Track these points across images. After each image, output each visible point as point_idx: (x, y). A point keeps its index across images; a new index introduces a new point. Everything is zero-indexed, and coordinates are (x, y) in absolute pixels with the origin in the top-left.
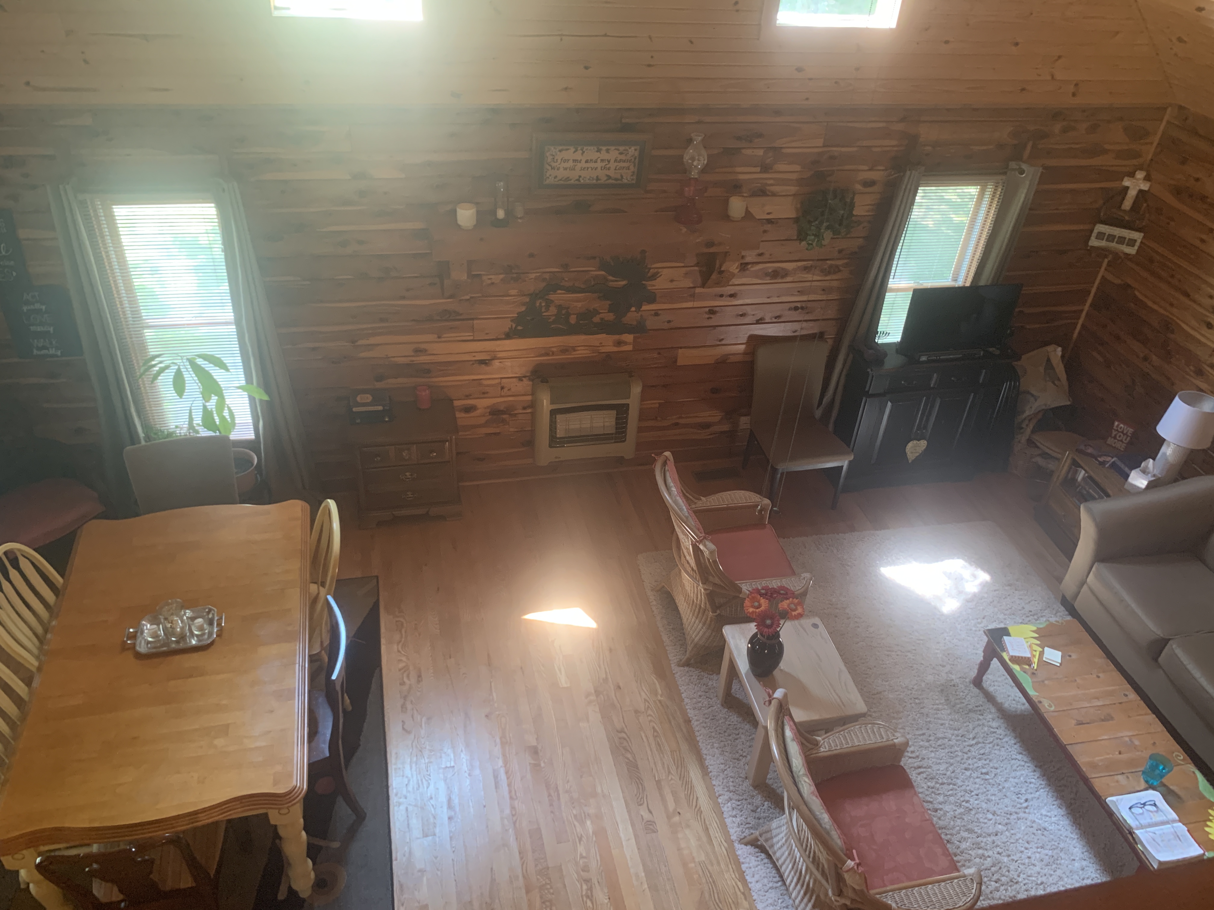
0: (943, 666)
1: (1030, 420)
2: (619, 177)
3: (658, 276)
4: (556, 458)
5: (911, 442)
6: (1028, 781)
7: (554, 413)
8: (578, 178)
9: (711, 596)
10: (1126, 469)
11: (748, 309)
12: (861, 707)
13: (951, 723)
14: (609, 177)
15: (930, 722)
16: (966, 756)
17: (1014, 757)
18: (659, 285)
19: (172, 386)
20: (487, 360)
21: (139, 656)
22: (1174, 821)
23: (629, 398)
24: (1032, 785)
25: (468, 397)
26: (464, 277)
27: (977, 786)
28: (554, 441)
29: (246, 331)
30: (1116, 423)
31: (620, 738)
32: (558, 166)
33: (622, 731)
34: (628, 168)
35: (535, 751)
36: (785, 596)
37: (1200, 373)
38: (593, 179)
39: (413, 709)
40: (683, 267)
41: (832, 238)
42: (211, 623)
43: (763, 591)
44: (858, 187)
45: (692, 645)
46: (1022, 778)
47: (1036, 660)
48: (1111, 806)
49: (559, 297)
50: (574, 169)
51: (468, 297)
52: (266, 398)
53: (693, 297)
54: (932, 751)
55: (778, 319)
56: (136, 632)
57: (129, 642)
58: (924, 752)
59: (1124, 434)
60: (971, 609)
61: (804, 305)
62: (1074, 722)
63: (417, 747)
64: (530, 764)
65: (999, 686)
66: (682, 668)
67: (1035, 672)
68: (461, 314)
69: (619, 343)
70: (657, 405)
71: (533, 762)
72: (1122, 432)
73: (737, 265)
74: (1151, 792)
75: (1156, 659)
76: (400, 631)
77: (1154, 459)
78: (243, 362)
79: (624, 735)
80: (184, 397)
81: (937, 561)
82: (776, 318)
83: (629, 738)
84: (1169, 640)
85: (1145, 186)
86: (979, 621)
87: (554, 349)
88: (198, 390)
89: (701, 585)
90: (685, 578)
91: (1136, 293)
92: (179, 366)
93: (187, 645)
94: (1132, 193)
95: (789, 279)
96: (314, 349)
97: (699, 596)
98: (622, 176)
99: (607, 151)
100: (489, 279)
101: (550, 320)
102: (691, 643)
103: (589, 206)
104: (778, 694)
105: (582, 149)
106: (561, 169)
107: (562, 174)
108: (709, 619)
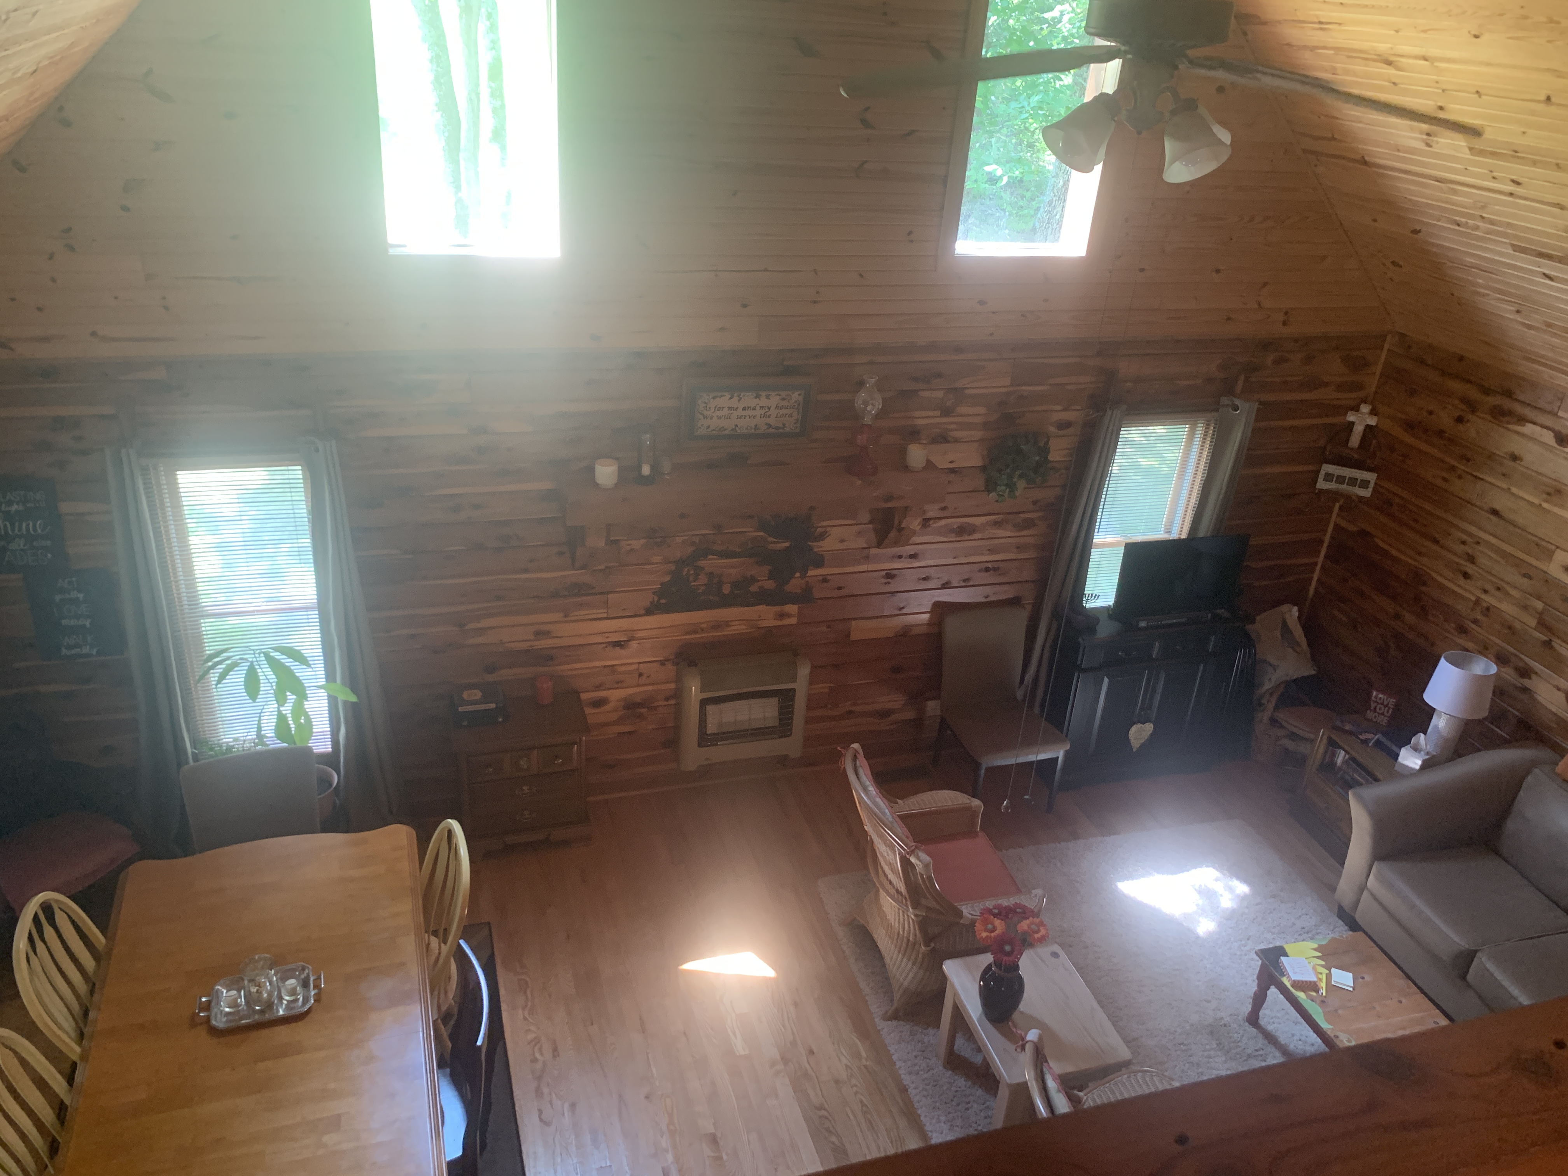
0: (1209, 1002)
1: (1271, 694)
2: (781, 425)
3: (826, 535)
4: (707, 760)
5: (1134, 726)
7: (705, 703)
8: (733, 427)
9: (923, 924)
10: (1394, 748)
11: (932, 572)
12: (1123, 1053)
14: (769, 426)
18: (827, 546)
19: (243, 688)
20: (621, 641)
21: (215, 1032)
23: (795, 681)
25: (598, 688)
26: (602, 544)
28: (705, 739)
29: (331, 616)
30: (1374, 693)
31: (820, 1117)
32: (712, 415)
33: (821, 1108)
34: (791, 416)
35: (714, 1140)
36: (1022, 915)
37: (1462, 630)
38: (751, 428)
39: (550, 1094)
40: (855, 524)
41: (1025, 488)
42: (305, 984)
43: (995, 911)
44: (1052, 429)
45: (900, 992)
47: (1323, 985)
49: (711, 563)
50: (730, 418)
51: (602, 567)
52: (354, 699)
53: (867, 558)
55: (966, 583)
56: (209, 1003)
57: (202, 1014)
60: (1231, 928)
61: (996, 565)
63: (560, 1143)
64: (709, 1157)
65: (1280, 1024)
66: (889, 1022)
67: (1324, 999)
68: (593, 588)
69: (782, 616)
70: (828, 690)
71: (713, 1154)
72: (1382, 704)
73: (918, 521)
75: (1463, 978)
76: (525, 992)
77: (1425, 733)
78: (325, 655)
79: (823, 1113)
80: (257, 700)
81: (1183, 872)
82: (964, 581)
83: (832, 1116)
84: (1476, 951)
85: (1372, 421)
86: (1243, 942)
87: (703, 626)
88: (272, 691)
89: (911, 910)
90: (888, 904)
91: (1377, 540)
92: (252, 662)
93: (276, 1015)
94: (1359, 429)
95: (977, 536)
96: (413, 636)
97: (906, 925)
98: (784, 425)
99: (768, 397)
100: (628, 545)
101: (699, 591)
102: (899, 990)
103: (747, 458)
104: (1033, 1036)
105: (738, 396)
106: (715, 418)
107: (715, 423)
108: (920, 956)
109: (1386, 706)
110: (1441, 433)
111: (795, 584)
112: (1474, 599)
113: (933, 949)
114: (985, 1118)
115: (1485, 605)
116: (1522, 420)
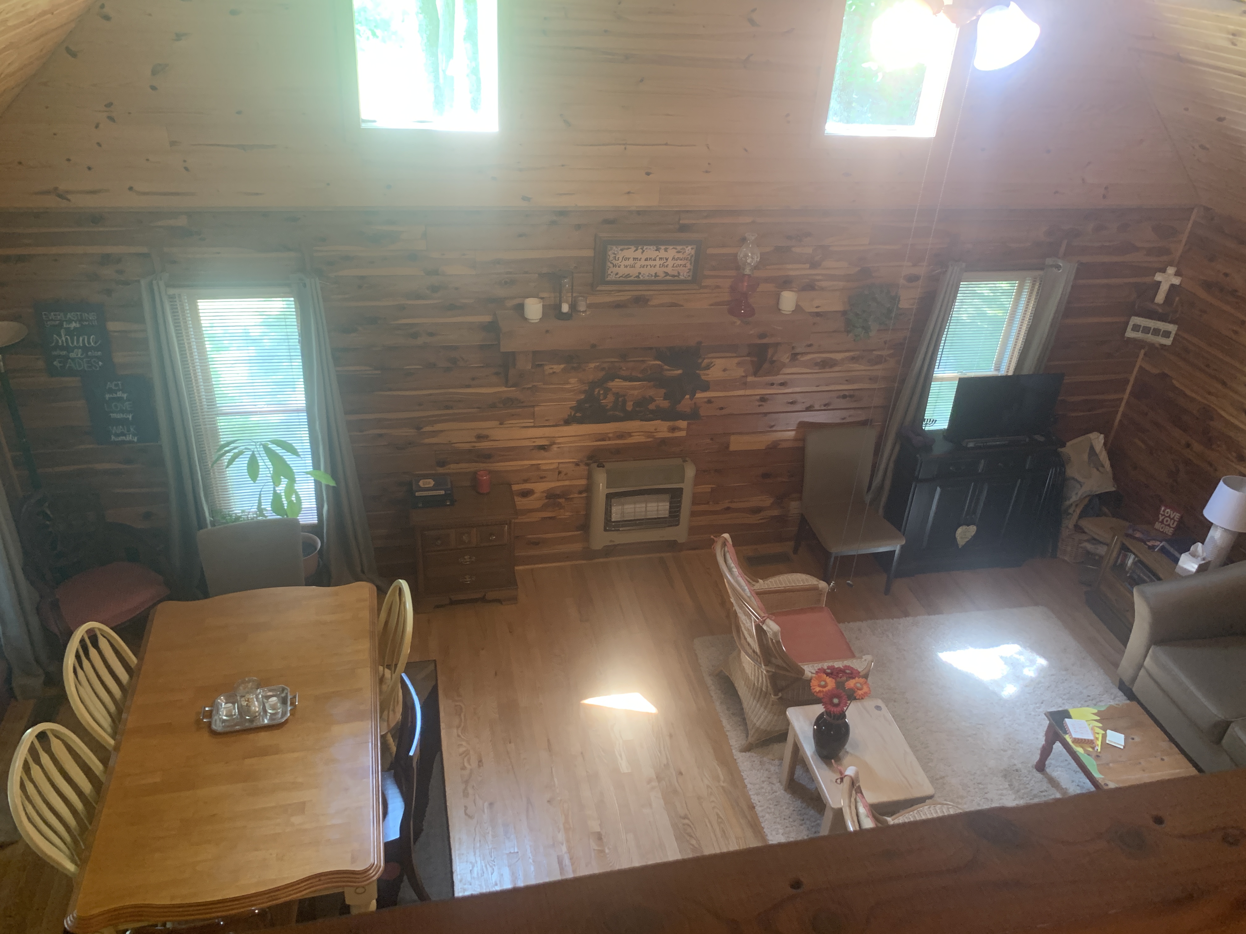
0: (1005, 751)
1: (1077, 505)
2: (676, 274)
3: (711, 366)
4: (610, 541)
5: (961, 527)
7: (609, 497)
8: (638, 274)
9: (773, 678)
10: (1176, 554)
11: (797, 397)
12: (927, 789)
14: (667, 274)
18: (712, 374)
19: (246, 471)
20: (544, 446)
21: (214, 734)
23: (683, 482)
25: (525, 481)
26: (529, 367)
28: (609, 525)
29: (317, 419)
30: (1163, 509)
31: (684, 825)
32: (620, 264)
33: (685, 817)
34: (685, 266)
35: (599, 837)
36: (851, 676)
38: (652, 276)
39: (474, 795)
40: (736, 357)
41: (879, 330)
42: (284, 702)
43: (829, 671)
44: (902, 281)
45: (754, 730)
47: (1099, 743)
49: (617, 385)
50: (634, 267)
51: (530, 386)
52: (332, 483)
53: (745, 385)
55: (827, 407)
56: (212, 711)
57: (205, 720)
59: (1171, 519)
60: (1029, 693)
61: (852, 393)
63: (480, 833)
64: (595, 849)
65: (1062, 772)
66: (744, 753)
68: (522, 402)
69: (673, 429)
70: (710, 490)
71: (598, 847)
72: (1169, 517)
73: (788, 355)
75: (1218, 742)
76: (460, 715)
77: (1203, 543)
78: (312, 448)
79: (686, 821)
80: (257, 482)
81: (991, 647)
82: (825, 405)
83: (693, 824)
84: (1231, 722)
85: (1176, 281)
86: (1037, 706)
87: (611, 435)
88: (270, 475)
89: (763, 667)
90: (747, 662)
91: (1174, 382)
92: (253, 452)
93: (262, 723)
94: (1164, 288)
95: (837, 369)
96: (382, 435)
97: (760, 679)
98: (679, 273)
99: (666, 250)
100: (551, 368)
101: (608, 407)
102: (753, 728)
103: (648, 300)
104: (850, 771)
105: (642, 249)
106: (622, 267)
107: (622, 271)
108: (771, 703)
109: (1173, 519)
110: (1234, 292)
111: (686, 404)
113: (781, 698)
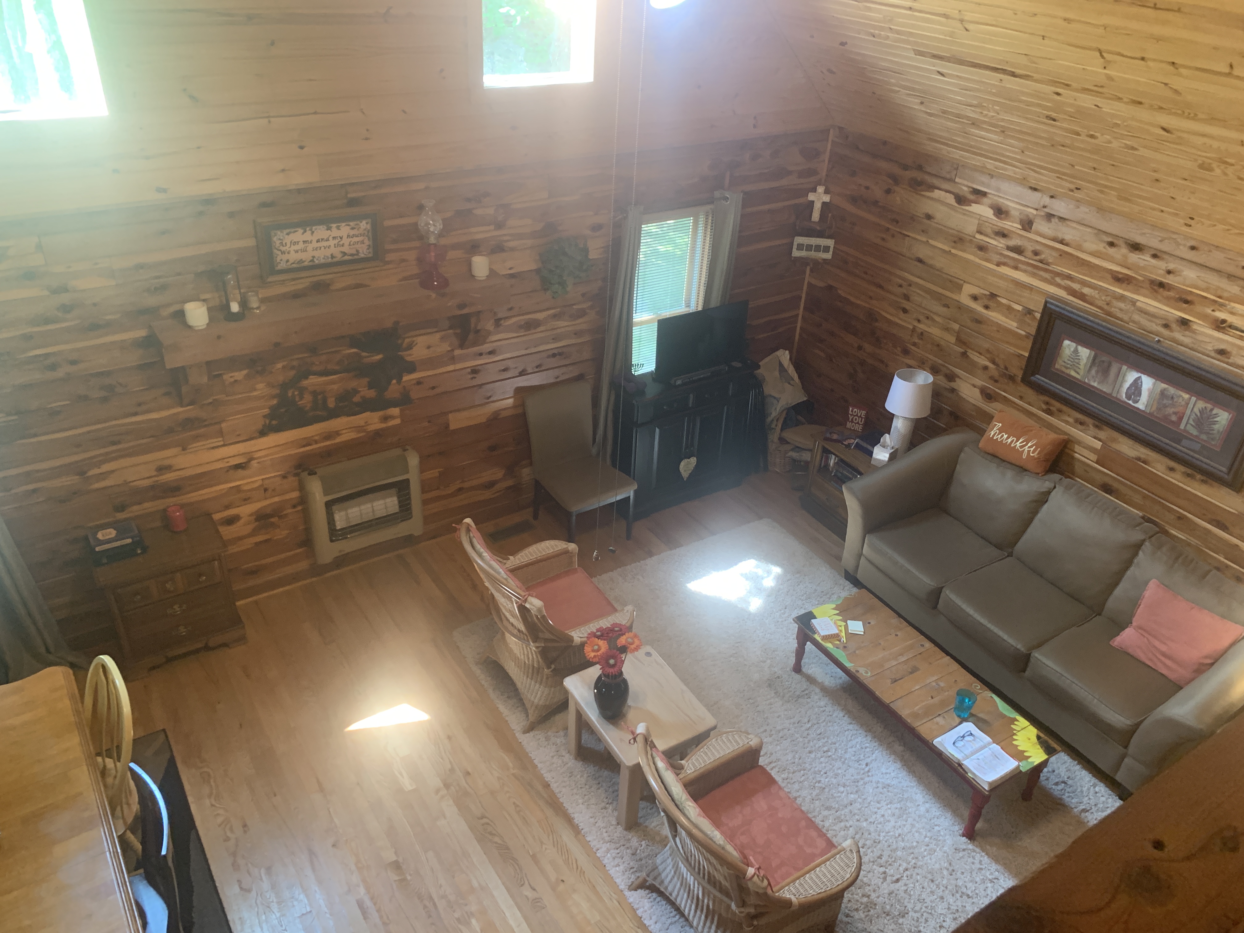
0: (764, 662)
1: (777, 420)
2: (355, 252)
3: (413, 345)
4: (340, 551)
5: (682, 461)
6: (864, 746)
7: (329, 505)
8: (311, 259)
9: (544, 653)
10: (869, 448)
11: (508, 363)
12: (710, 721)
13: (786, 713)
14: (344, 254)
15: (767, 718)
16: (806, 740)
17: (846, 728)
18: (416, 353)
20: (242, 464)
22: (989, 744)
23: (408, 472)
24: (868, 750)
25: (227, 507)
26: (205, 380)
27: (823, 765)
28: (335, 534)
30: (851, 409)
31: (483, 825)
32: (288, 249)
33: (483, 817)
34: (362, 242)
35: (397, 866)
36: (619, 632)
37: (906, 352)
38: (328, 257)
39: (246, 864)
40: (437, 332)
41: (575, 284)
43: (599, 633)
44: (588, 232)
45: (533, 708)
46: (858, 746)
47: (843, 634)
48: (938, 746)
49: (313, 383)
50: (306, 251)
51: (210, 400)
53: (453, 360)
54: (777, 745)
55: (539, 368)
58: (770, 747)
60: (773, 602)
61: (560, 351)
62: (889, 681)
63: (263, 904)
64: (395, 881)
65: (816, 668)
66: (528, 734)
67: (845, 645)
68: (205, 421)
69: (385, 419)
70: (437, 474)
71: (397, 878)
72: (857, 415)
73: (491, 322)
74: (965, 724)
75: (935, 607)
76: (209, 782)
77: (889, 434)
79: (485, 820)
81: (732, 566)
82: (537, 367)
83: (492, 822)
84: (942, 587)
85: (827, 198)
87: (316, 438)
89: (531, 644)
90: (512, 641)
91: (840, 292)
94: (818, 206)
95: (541, 328)
96: (34, 491)
97: (530, 656)
98: (357, 251)
99: (338, 228)
100: (231, 377)
101: (307, 408)
102: (532, 706)
103: (329, 285)
104: (641, 729)
105: (311, 230)
106: (292, 252)
107: (293, 257)
108: (545, 677)
109: (860, 416)
110: (876, 203)
112: (911, 327)
113: (554, 669)
114: (613, 792)
115: (920, 331)
116: (932, 188)
